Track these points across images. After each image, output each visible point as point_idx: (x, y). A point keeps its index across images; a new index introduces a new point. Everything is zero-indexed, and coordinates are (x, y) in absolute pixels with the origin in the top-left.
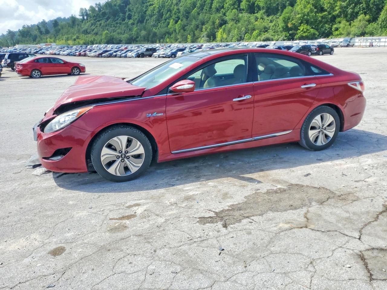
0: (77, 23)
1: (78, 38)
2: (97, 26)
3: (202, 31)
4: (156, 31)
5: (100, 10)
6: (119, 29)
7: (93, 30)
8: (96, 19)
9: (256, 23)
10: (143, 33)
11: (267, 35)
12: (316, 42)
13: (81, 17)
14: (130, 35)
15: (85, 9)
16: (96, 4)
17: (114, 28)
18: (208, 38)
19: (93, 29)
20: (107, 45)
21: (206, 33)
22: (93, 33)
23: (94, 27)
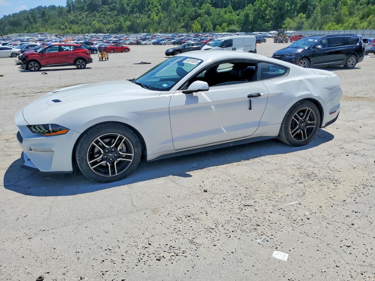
2: (83, 17)
3: (180, 23)
4: (139, 22)
6: (104, 19)
7: (80, 20)
9: (226, 16)
10: (128, 23)
11: (233, 27)
12: (269, 33)
14: (116, 25)
17: (100, 18)
18: (185, 29)
20: (96, 34)
21: (183, 24)
22: (80, 23)
23: (81, 17)
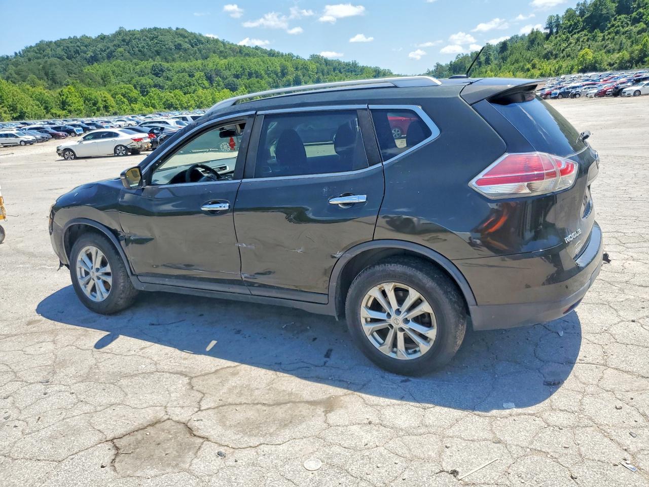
0: (538, 41)
1: (534, 66)
5: (582, 14)
8: (572, 30)
13: (548, 31)
15: (557, 15)
16: (578, 5)
19: (562, 49)
